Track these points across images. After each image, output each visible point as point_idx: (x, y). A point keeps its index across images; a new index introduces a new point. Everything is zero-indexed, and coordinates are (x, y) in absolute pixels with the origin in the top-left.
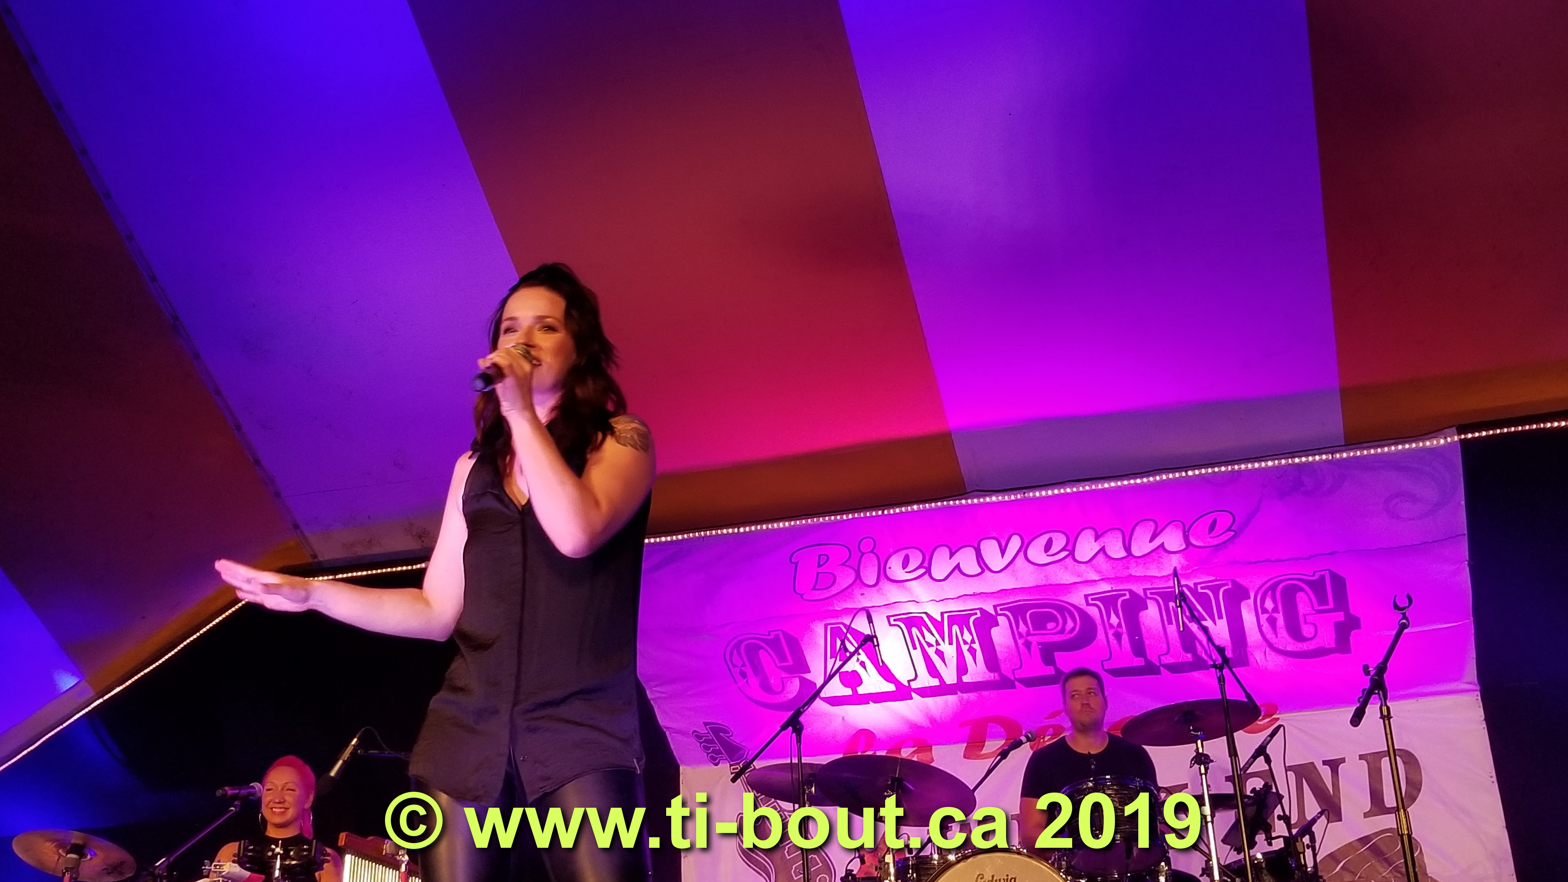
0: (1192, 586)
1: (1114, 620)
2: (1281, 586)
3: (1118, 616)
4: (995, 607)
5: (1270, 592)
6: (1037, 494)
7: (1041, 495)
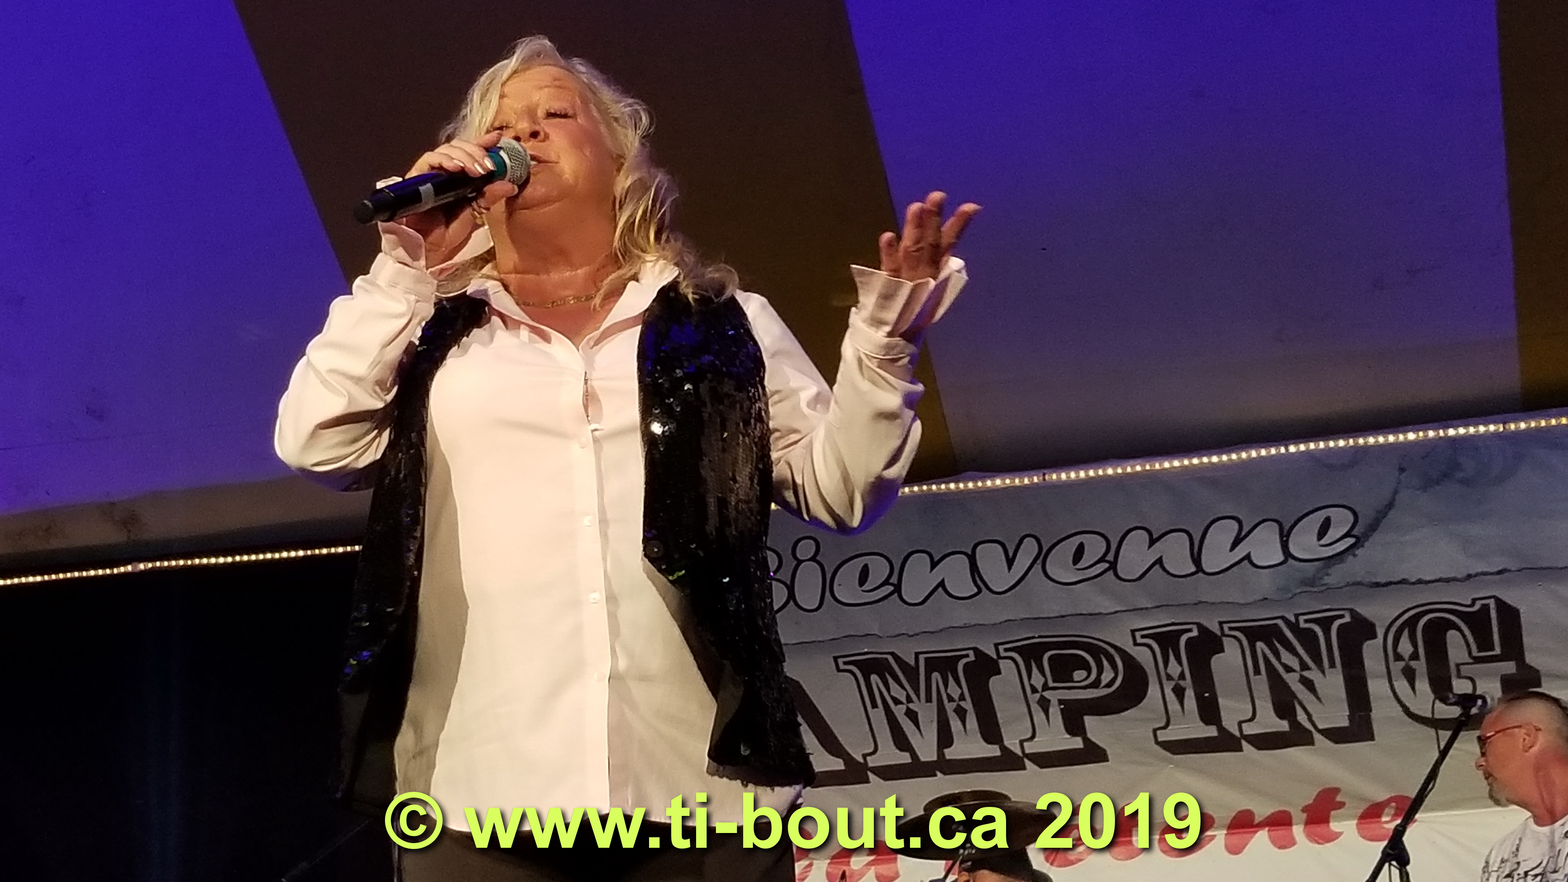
0: (1293, 619)
1: (1174, 668)
2: (1422, 622)
3: (1180, 663)
4: (996, 646)
5: (1406, 632)
6: (1063, 476)
7: (1068, 477)
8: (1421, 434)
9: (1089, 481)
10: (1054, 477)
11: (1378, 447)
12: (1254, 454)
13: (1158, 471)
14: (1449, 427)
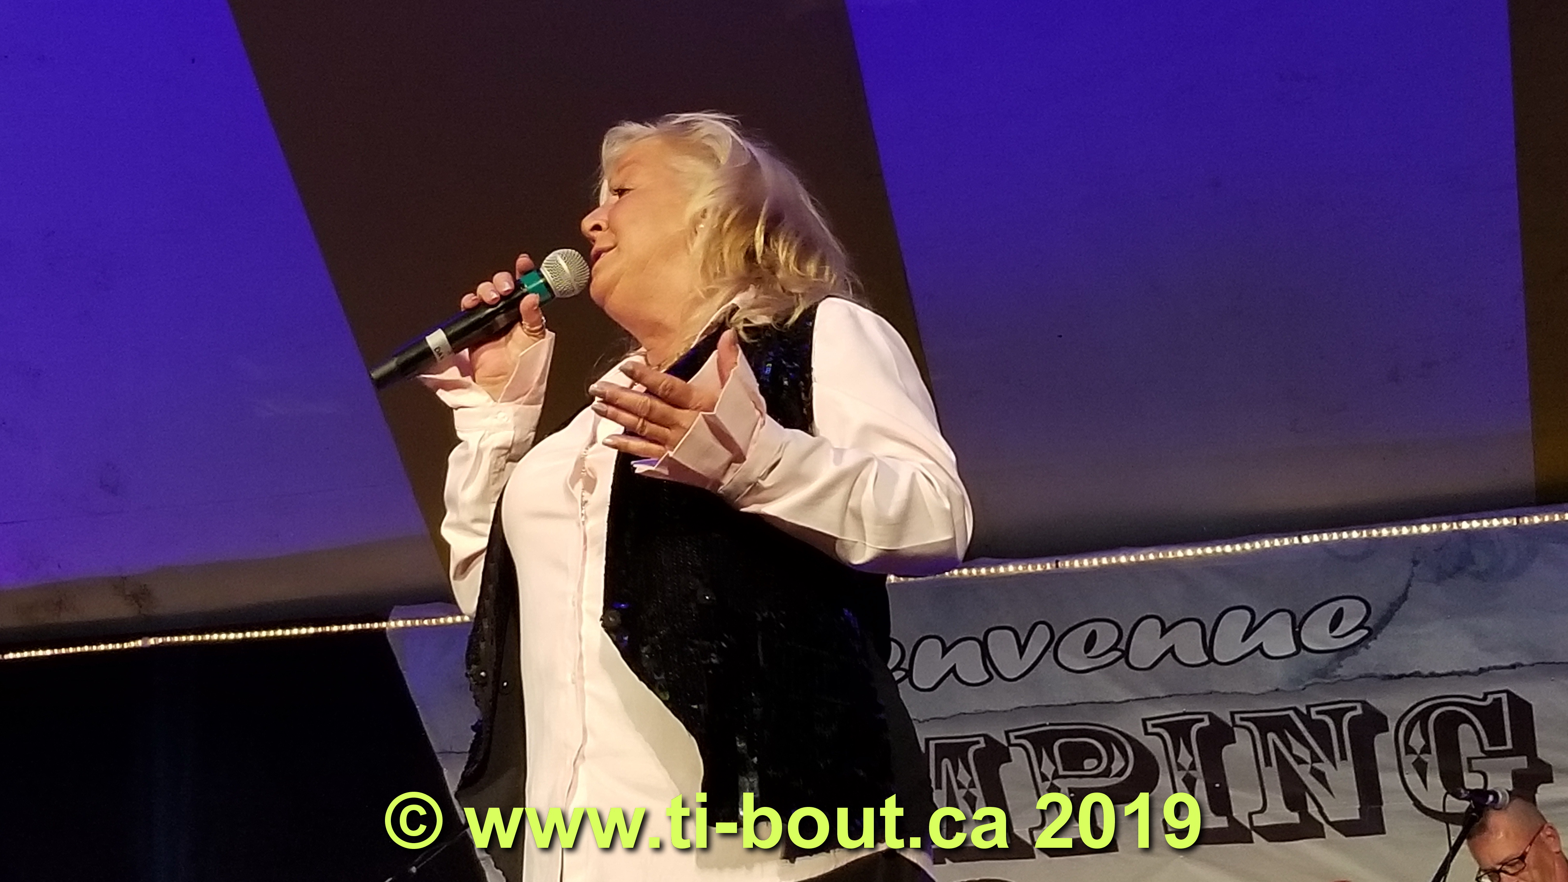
0: (1305, 712)
1: (1185, 758)
2: (1434, 715)
3: (1191, 753)
4: (1007, 733)
5: (1418, 725)
6: (1076, 564)
7: (1081, 565)
8: (1435, 526)
9: (1102, 569)
10: (1067, 564)
11: (1391, 539)
12: (1267, 544)
13: (1170, 560)
14: (1462, 520)
